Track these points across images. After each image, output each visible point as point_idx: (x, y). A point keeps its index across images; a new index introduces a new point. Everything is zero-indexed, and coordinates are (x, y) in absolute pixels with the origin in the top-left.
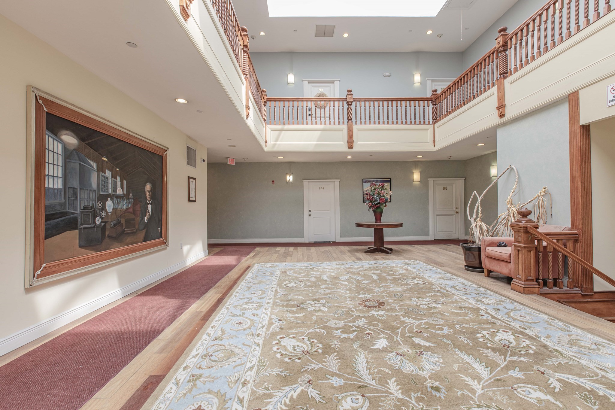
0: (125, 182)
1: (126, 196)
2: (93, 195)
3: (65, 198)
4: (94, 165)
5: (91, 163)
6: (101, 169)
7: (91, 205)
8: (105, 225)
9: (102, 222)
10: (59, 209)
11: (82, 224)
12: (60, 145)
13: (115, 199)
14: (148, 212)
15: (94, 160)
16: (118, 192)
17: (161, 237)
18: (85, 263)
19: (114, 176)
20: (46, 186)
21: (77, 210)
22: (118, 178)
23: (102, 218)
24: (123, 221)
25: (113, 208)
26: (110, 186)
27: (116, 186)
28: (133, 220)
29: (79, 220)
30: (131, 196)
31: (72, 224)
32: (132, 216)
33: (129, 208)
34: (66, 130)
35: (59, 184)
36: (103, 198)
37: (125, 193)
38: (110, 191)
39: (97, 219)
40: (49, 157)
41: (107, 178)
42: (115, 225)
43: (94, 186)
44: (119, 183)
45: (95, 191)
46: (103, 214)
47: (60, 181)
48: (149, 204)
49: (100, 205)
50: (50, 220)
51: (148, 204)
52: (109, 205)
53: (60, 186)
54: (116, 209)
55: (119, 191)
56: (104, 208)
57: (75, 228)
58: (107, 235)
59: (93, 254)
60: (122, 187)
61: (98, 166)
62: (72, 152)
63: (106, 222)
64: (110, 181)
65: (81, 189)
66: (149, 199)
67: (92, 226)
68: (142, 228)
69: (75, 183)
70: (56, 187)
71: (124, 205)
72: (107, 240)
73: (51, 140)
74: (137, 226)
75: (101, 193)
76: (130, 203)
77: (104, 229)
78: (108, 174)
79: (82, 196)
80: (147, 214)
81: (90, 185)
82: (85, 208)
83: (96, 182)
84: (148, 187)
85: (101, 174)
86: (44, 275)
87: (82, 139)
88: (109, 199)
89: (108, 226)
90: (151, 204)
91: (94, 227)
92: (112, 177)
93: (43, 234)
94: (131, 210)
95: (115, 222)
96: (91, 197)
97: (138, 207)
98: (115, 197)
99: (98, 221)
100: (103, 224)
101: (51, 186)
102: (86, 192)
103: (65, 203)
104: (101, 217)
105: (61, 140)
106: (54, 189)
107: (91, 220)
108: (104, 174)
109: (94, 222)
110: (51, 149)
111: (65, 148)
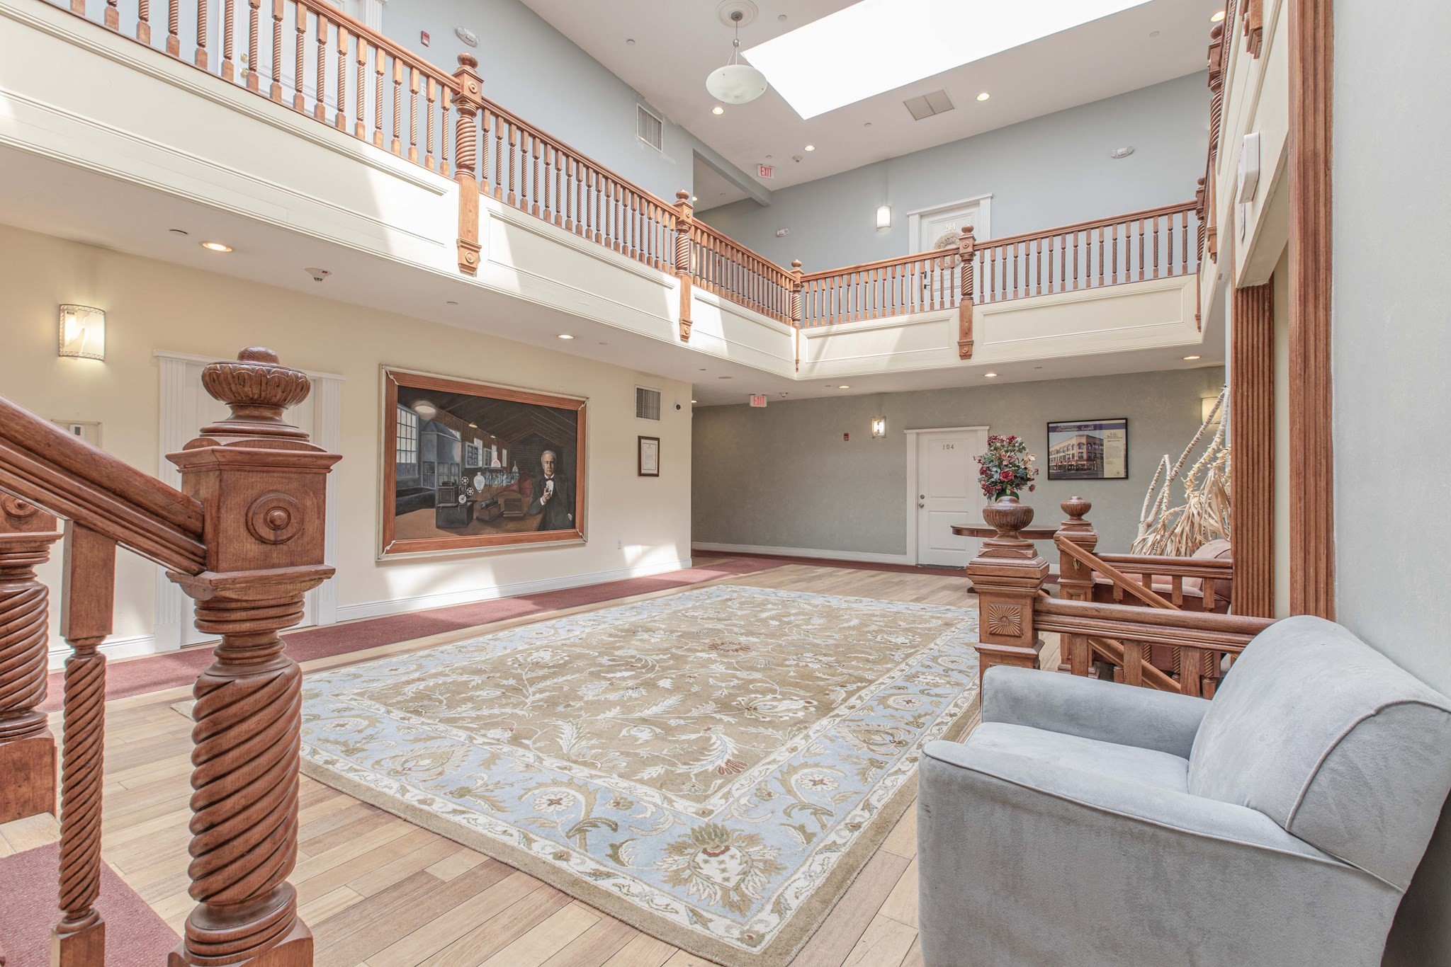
0: (505, 452)
1: (507, 470)
2: (455, 470)
3: (419, 474)
4: (458, 435)
5: (454, 432)
6: (467, 437)
7: (452, 481)
8: (472, 505)
9: (467, 501)
10: (412, 485)
11: (440, 503)
12: (414, 418)
13: (488, 474)
14: (547, 491)
15: (457, 429)
16: (493, 465)
17: (574, 526)
18: (443, 546)
19: (487, 445)
20: (398, 461)
21: (435, 487)
22: (494, 448)
23: (468, 497)
24: (501, 501)
25: (486, 485)
26: (480, 457)
27: (490, 457)
28: (519, 500)
29: (437, 498)
30: (515, 469)
31: (428, 502)
32: (518, 496)
33: (512, 485)
34: (422, 399)
35: (413, 459)
36: (471, 473)
37: (505, 465)
38: (480, 464)
39: (461, 497)
40: (401, 431)
41: (476, 449)
42: (487, 506)
43: (457, 458)
44: (495, 454)
45: (458, 464)
46: (470, 491)
47: (414, 455)
48: (550, 479)
49: (465, 481)
50: (402, 495)
51: (547, 480)
52: (479, 481)
53: (414, 461)
54: (490, 486)
55: (495, 463)
56: (470, 485)
57: (432, 506)
58: (475, 517)
59: (454, 537)
60: (500, 458)
61: (462, 436)
62: (428, 423)
63: (474, 502)
64: (480, 452)
65: (439, 463)
66: (549, 473)
67: (455, 505)
68: (534, 511)
69: (432, 456)
70: (409, 462)
71: (503, 480)
72: (475, 523)
73: (403, 413)
74: (525, 509)
75: (467, 467)
76: (512, 478)
77: (470, 510)
78: (478, 443)
79: (441, 470)
80: (545, 494)
81: (452, 458)
82: (444, 484)
83: (460, 454)
84: (547, 456)
85: (467, 443)
86: (394, 550)
87: (440, 407)
88: (479, 473)
89: (477, 506)
90: (553, 480)
91: (457, 506)
92: (484, 446)
93: (393, 511)
94: (515, 488)
95: (488, 502)
96: (453, 471)
97: (528, 484)
98: (488, 471)
99: (462, 499)
100: (469, 504)
101: (403, 461)
102: (446, 466)
103: (419, 478)
104: (466, 496)
105: (416, 412)
106: (406, 464)
107: (453, 499)
108: (471, 444)
109: (457, 501)
110: (403, 422)
111: (420, 420)
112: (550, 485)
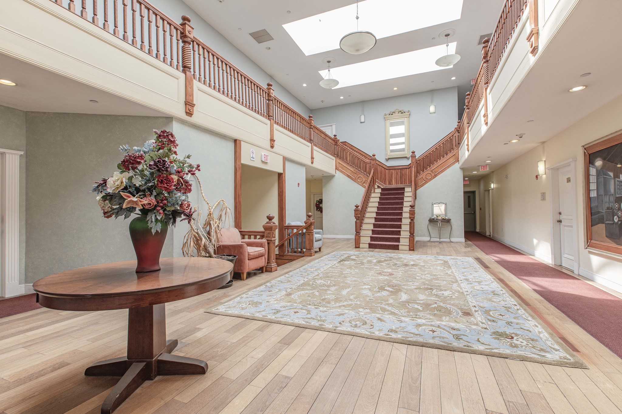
2: (612, 199)
3: (598, 203)
4: (611, 174)
6: (617, 176)
7: (611, 206)
8: (621, 224)
9: (619, 221)
10: (596, 210)
11: (606, 221)
12: (595, 170)
15: (611, 171)
18: (608, 249)
21: (604, 210)
23: (619, 217)
29: (605, 218)
31: (602, 220)
34: (597, 158)
35: (595, 194)
36: (619, 200)
39: (615, 217)
40: (591, 179)
41: (621, 182)
43: (612, 191)
45: (613, 195)
46: (620, 214)
47: (596, 192)
49: (617, 206)
50: (592, 216)
53: (596, 196)
56: (620, 208)
57: (603, 223)
59: (613, 245)
61: (614, 175)
62: (600, 171)
65: (605, 195)
67: (612, 222)
69: (602, 192)
70: (594, 196)
73: (592, 168)
75: (617, 196)
77: (620, 227)
79: (606, 200)
81: (610, 191)
82: (608, 208)
83: (613, 188)
85: (617, 179)
86: (590, 246)
87: (604, 159)
91: (613, 224)
93: (589, 224)
96: (611, 200)
99: (616, 219)
101: (592, 196)
102: (608, 197)
103: (598, 205)
104: (618, 216)
105: (595, 166)
106: (593, 197)
107: (611, 219)
108: (618, 180)
109: (613, 220)
110: (592, 174)
111: (597, 170)
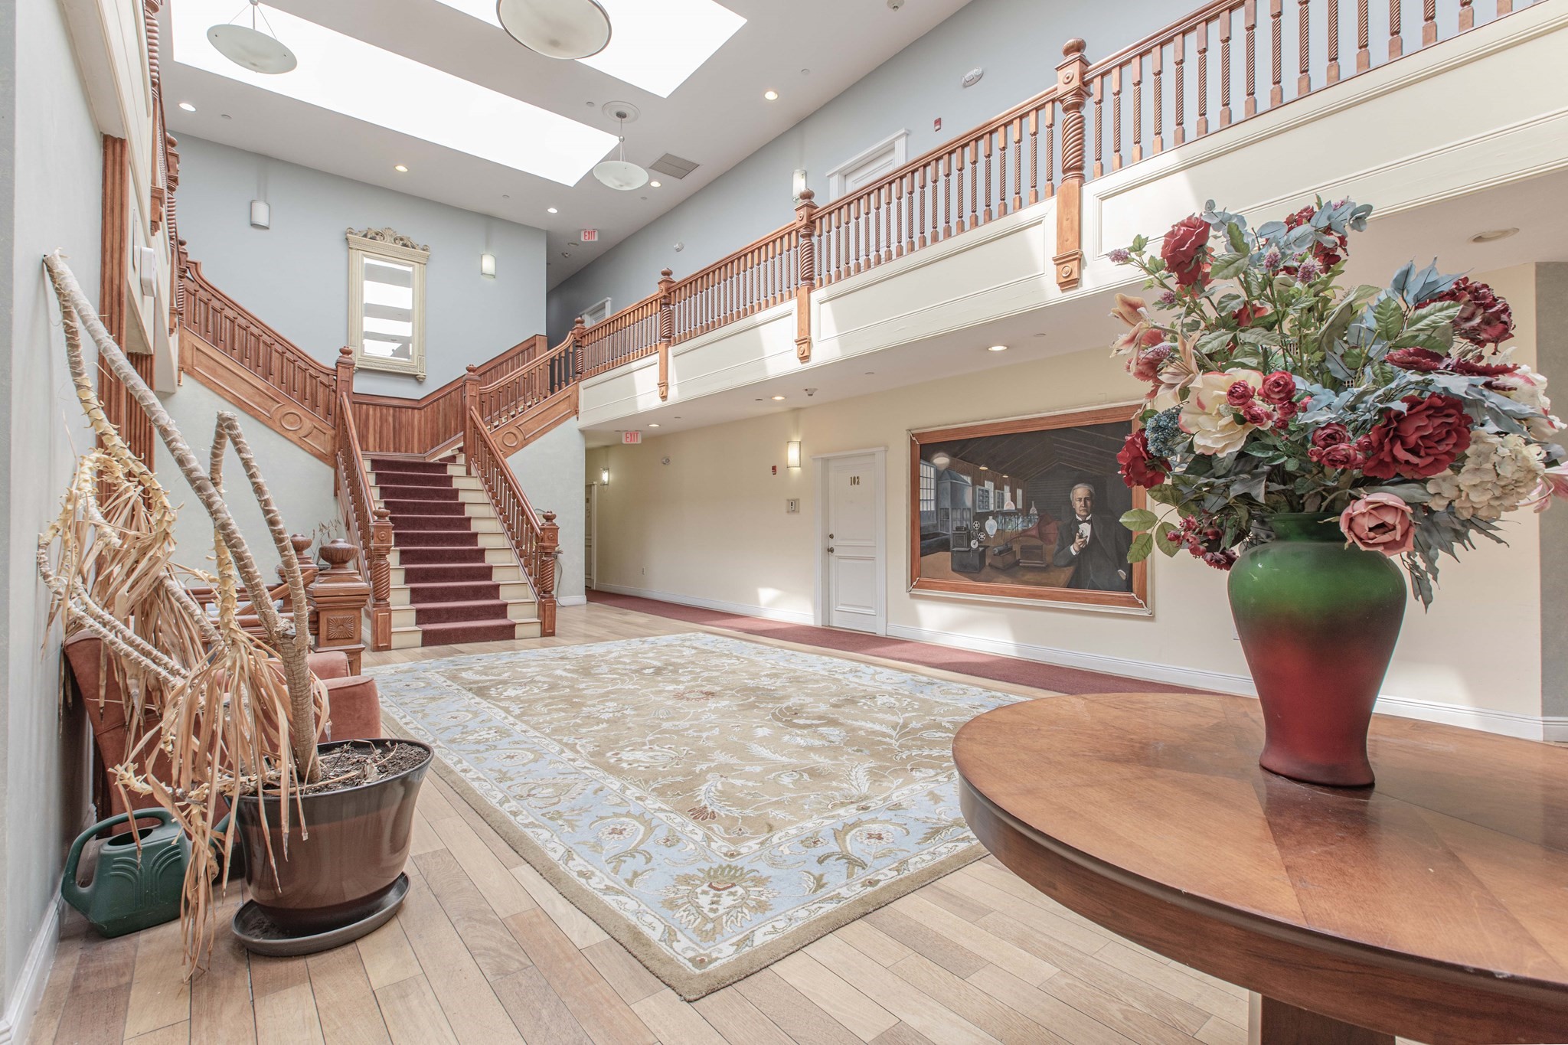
0: (1019, 492)
1: (1025, 512)
2: (967, 515)
3: (937, 519)
4: (969, 479)
5: (965, 478)
6: (977, 481)
7: (964, 526)
8: (984, 551)
9: (979, 546)
10: (932, 530)
11: (954, 547)
12: (932, 469)
13: (1000, 518)
14: (1081, 537)
15: (968, 474)
16: (1006, 508)
17: (1130, 589)
18: (957, 589)
19: (999, 487)
20: (921, 509)
21: (950, 532)
22: (1007, 489)
23: (979, 542)
24: (1016, 548)
25: (998, 530)
26: (991, 500)
27: (1003, 499)
28: (1040, 548)
29: (951, 542)
30: (1033, 510)
31: (944, 546)
32: (1038, 542)
33: (1029, 530)
34: (939, 452)
35: (932, 507)
36: (982, 517)
37: (1020, 506)
38: (992, 508)
39: (973, 542)
40: (923, 483)
41: (987, 491)
42: (1000, 552)
43: (969, 503)
44: (1007, 495)
45: (969, 509)
46: (982, 536)
47: (933, 503)
48: (1084, 521)
49: (977, 525)
50: (924, 539)
51: (1081, 522)
52: (991, 526)
53: (933, 509)
54: (1003, 531)
55: (1009, 505)
56: (982, 529)
57: (947, 549)
58: (987, 564)
59: (969, 582)
60: (1014, 499)
61: (973, 480)
62: (943, 473)
63: (986, 547)
64: (991, 494)
65: (952, 509)
66: (1084, 514)
67: (967, 549)
68: (1063, 562)
69: (947, 503)
70: (929, 509)
71: (1018, 525)
72: (987, 569)
73: (925, 467)
74: (1049, 559)
75: (978, 511)
76: (1030, 521)
77: (982, 555)
78: (989, 485)
79: (954, 516)
80: (1078, 540)
81: (964, 503)
82: (958, 529)
83: (971, 499)
84: (1080, 492)
85: (978, 487)
86: (919, 586)
87: (953, 455)
88: (991, 517)
89: (989, 553)
90: (1089, 522)
91: (969, 551)
92: (996, 488)
93: (918, 552)
94: (1034, 533)
95: (1001, 548)
96: (965, 516)
97: (1052, 529)
98: (1000, 514)
99: (974, 544)
100: (981, 549)
101: (925, 509)
102: (959, 512)
103: (937, 524)
104: (978, 540)
105: (933, 464)
106: (927, 512)
107: (965, 543)
108: (982, 488)
109: (969, 545)
110: (925, 475)
111: (937, 471)
112: (1086, 529)
